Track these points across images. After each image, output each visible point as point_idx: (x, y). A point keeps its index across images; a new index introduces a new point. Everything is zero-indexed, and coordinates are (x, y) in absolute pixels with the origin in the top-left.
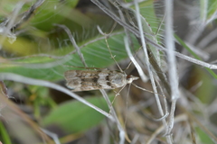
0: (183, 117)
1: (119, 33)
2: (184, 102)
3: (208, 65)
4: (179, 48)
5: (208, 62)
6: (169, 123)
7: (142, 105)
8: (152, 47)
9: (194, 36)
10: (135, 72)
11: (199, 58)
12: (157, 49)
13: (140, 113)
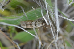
0: (61, 37)
1: (39, 8)
2: (61, 32)
3: (69, 20)
4: (59, 14)
5: (69, 18)
6: (56, 39)
7: (47, 33)
8: (50, 13)
9: (65, 10)
10: (44, 22)
11: (66, 17)
12: (52, 14)
13: (46, 36)
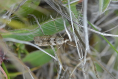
7: (69, 53)
12: (78, 26)
13: (68, 57)
